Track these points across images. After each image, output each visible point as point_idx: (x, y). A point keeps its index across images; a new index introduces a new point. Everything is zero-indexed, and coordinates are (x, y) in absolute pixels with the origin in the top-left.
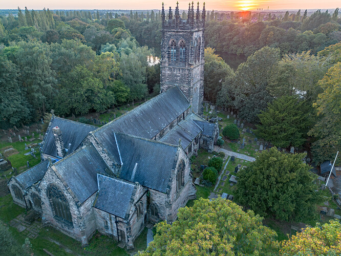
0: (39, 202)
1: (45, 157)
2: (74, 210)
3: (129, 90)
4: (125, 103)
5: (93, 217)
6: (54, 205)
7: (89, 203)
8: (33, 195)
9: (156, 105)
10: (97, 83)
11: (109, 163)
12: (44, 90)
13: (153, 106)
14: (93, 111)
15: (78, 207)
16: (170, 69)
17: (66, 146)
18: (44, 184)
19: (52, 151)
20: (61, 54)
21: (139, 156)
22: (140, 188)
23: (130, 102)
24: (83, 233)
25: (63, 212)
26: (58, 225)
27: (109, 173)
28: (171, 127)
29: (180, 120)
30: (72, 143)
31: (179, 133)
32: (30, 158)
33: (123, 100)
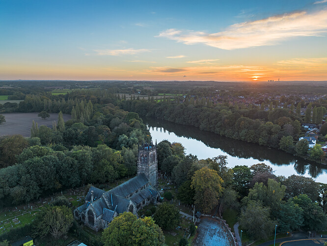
0: (84, 217)
1: (86, 202)
2: (95, 218)
3: (127, 170)
4: (125, 177)
5: (101, 223)
6: (89, 218)
7: (100, 217)
8: (83, 214)
9: (131, 182)
10: (111, 168)
11: (108, 205)
12: (87, 172)
13: (129, 183)
14: (107, 181)
15: (97, 217)
16: (141, 165)
17: (94, 198)
18: (88, 209)
19: (89, 199)
20: (96, 153)
21: (118, 203)
22: (116, 213)
23: (127, 177)
24: (97, 227)
25: (91, 220)
26: (89, 225)
27: (108, 208)
28: (136, 192)
29: (142, 189)
30: (97, 196)
31: (140, 195)
32: (79, 202)
33: (123, 175)
